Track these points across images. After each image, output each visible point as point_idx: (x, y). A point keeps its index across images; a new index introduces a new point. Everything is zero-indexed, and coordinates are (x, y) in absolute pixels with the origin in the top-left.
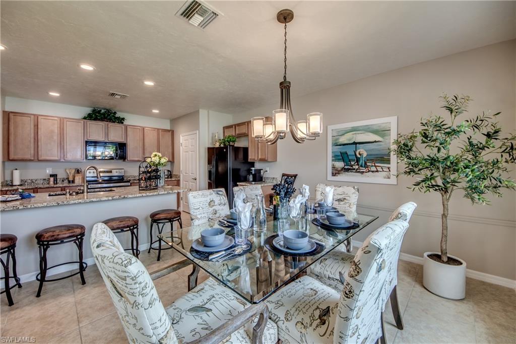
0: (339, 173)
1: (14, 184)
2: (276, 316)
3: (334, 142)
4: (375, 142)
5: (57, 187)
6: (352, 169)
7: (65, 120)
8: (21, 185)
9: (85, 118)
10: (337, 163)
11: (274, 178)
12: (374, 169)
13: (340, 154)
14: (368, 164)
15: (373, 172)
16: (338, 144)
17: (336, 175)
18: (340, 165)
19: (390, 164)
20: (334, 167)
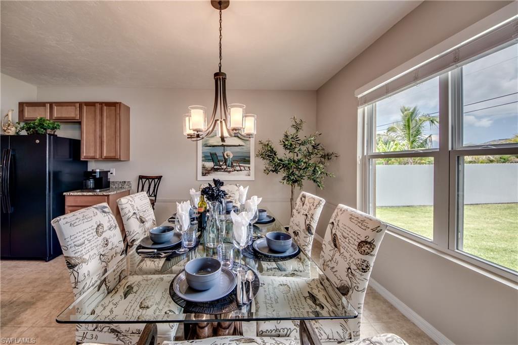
0: (209, 173)
2: (286, 329)
3: (204, 143)
4: (239, 146)
6: (220, 169)
10: (207, 163)
11: (125, 182)
12: (238, 168)
13: (209, 155)
14: (234, 164)
15: (237, 171)
16: (208, 145)
17: (207, 174)
18: (210, 165)
19: (250, 164)
20: (204, 167)
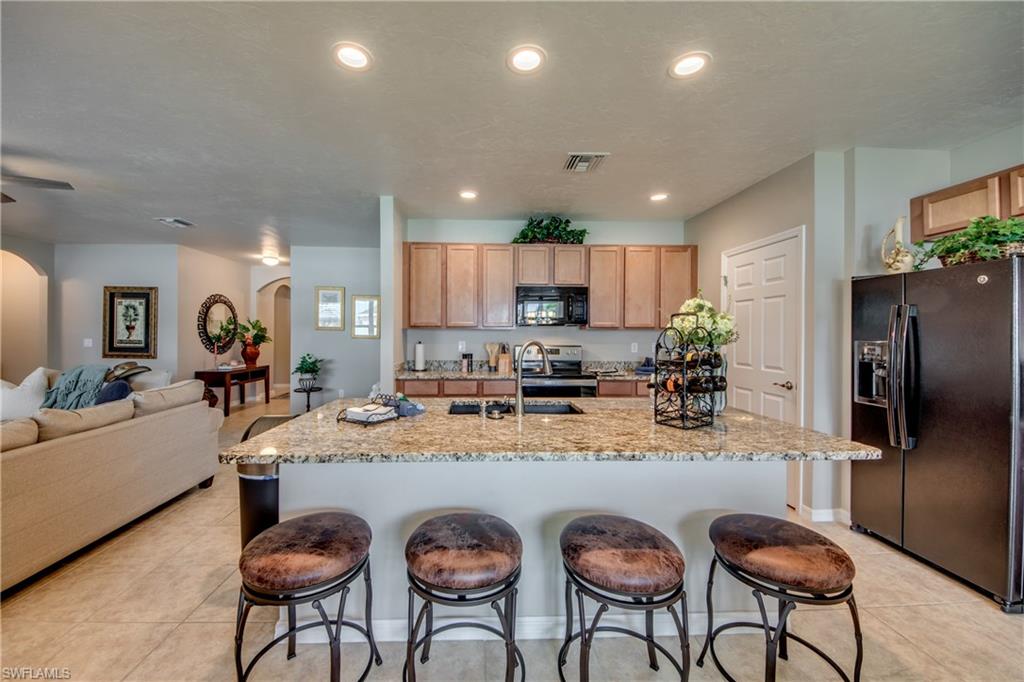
1: (417, 369)
5: (471, 380)
7: (485, 248)
8: (425, 370)
9: (515, 241)
